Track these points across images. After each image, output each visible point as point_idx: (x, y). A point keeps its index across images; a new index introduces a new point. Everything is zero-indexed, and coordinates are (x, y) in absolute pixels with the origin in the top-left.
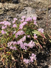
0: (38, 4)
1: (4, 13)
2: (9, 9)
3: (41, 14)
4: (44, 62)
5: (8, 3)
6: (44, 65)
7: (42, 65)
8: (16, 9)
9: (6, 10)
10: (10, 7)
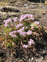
0: (35, 12)
1: (7, 18)
2: (11, 16)
3: (38, 18)
4: (42, 50)
5: (11, 12)
6: (42, 53)
7: (40, 53)
8: (17, 15)
9: (9, 16)
10: (12, 14)
